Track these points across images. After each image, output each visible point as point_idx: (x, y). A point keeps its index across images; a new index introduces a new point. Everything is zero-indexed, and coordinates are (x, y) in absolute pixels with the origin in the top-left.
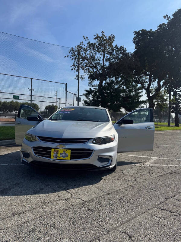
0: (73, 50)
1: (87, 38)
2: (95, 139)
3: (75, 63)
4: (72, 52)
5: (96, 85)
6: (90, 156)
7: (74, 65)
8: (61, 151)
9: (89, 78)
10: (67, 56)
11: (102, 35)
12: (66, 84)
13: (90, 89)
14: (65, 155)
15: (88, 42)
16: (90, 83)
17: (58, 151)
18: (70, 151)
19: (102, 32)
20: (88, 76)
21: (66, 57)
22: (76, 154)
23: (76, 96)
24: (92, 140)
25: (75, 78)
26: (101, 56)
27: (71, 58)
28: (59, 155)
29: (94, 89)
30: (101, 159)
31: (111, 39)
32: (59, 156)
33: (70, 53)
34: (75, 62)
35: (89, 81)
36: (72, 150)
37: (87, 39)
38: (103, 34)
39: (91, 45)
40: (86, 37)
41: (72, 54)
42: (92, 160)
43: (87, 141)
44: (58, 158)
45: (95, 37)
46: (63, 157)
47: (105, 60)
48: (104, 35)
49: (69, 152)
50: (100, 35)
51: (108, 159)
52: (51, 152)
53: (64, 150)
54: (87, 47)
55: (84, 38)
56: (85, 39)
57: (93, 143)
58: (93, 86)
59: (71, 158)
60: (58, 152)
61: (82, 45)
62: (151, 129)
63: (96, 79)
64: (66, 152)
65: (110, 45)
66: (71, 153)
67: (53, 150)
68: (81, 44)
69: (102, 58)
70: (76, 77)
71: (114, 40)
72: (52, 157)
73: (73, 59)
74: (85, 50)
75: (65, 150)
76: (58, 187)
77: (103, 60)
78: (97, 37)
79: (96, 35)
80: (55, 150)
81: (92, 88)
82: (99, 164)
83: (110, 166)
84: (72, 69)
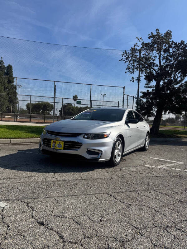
0: (126, 53)
1: (141, 38)
2: (87, 134)
3: (130, 66)
4: (125, 55)
5: (153, 86)
6: (79, 148)
7: (128, 68)
8: (57, 142)
9: (145, 79)
10: (122, 60)
11: (156, 33)
12: (124, 88)
13: (148, 91)
14: (60, 145)
15: (142, 42)
16: (147, 84)
17: (56, 142)
18: (63, 142)
19: (157, 30)
20: (144, 77)
21: (120, 60)
22: (68, 145)
23: (135, 99)
24: (84, 135)
25: (131, 81)
26: (157, 55)
27: (125, 62)
28: (56, 145)
29: (152, 90)
30: (90, 152)
31: (168, 34)
32: (56, 146)
33: (123, 56)
34: (129, 64)
35: (146, 82)
36: (65, 142)
37: (141, 40)
38: (158, 31)
39: (145, 45)
40: (139, 38)
41: (126, 57)
42: (82, 152)
43: (77, 136)
44: (55, 148)
45: (148, 36)
46: (58, 147)
47: (161, 58)
48: (159, 33)
49: (62, 143)
50: (155, 33)
51: (98, 153)
52: (51, 143)
53: (59, 141)
54: (141, 48)
55: (138, 40)
56: (139, 40)
57: (84, 137)
58: (149, 87)
59: (64, 149)
60: (55, 143)
61: (136, 47)
63: (154, 80)
64: (61, 143)
65: (167, 42)
66: (64, 144)
67: (52, 141)
68: (135, 46)
69: (158, 57)
70: (131, 80)
71: (172, 36)
72: (52, 147)
74: (140, 51)
78: (153, 36)
79: (150, 34)
80: (53, 141)
81: (150, 90)
82: (88, 156)
83: (99, 159)
84: (126, 72)
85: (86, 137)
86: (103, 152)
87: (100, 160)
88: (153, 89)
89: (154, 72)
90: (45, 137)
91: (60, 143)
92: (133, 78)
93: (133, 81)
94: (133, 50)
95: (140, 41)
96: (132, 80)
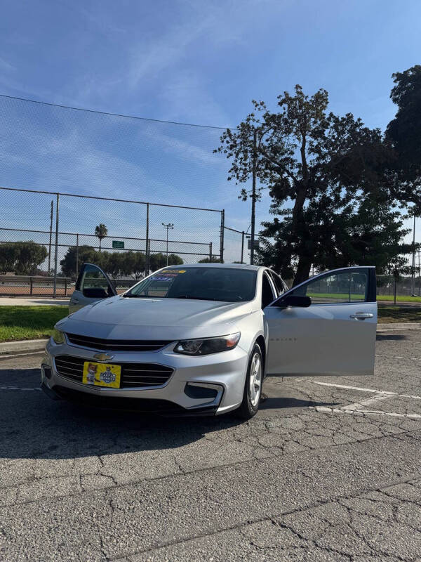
0: (230, 135)
1: (262, 104)
2: (183, 343)
3: (238, 164)
4: (228, 139)
5: (289, 210)
6: (164, 381)
7: (235, 169)
8: (102, 368)
9: (271, 194)
10: (219, 149)
11: (296, 95)
12: (223, 212)
13: (276, 220)
14: (108, 376)
15: (265, 112)
16: (275, 206)
17: (96, 367)
18: (119, 367)
19: (297, 87)
20: (269, 190)
21: (216, 151)
22: (132, 375)
23: (247, 237)
24: (174, 345)
25: (240, 197)
26: (297, 142)
27: (227, 154)
28: (98, 376)
29: (285, 219)
30: (192, 391)
31: (321, 99)
32: (98, 378)
33: (223, 142)
34: (236, 161)
35: (273, 201)
36: (124, 366)
37: (262, 107)
38: (299, 90)
39: (271, 119)
40: (259, 103)
41: (229, 145)
42: (171, 392)
43: (159, 348)
44: (96, 384)
45: (279, 100)
46: (105, 380)
47: (306, 151)
48: (301, 93)
49: (117, 371)
50: (293, 94)
51: (213, 392)
52: (82, 368)
53: (108, 365)
54: (264, 124)
55: (256, 106)
56: (258, 107)
57: (176, 351)
58: (280, 213)
59: (122, 385)
60: (95, 369)
61: (251, 121)
62: (366, 320)
63: (289, 197)
64: (112, 371)
65: (319, 115)
66: (123, 373)
67: (86, 364)
68: (248, 120)
69: (300, 145)
70: (240, 195)
71: (328, 103)
72: (85, 381)
73: (231, 155)
74: (260, 132)
75: (111, 366)
76: (91, 447)
77: (303, 150)
78: (287, 100)
79: (283, 94)
80: (90, 365)
81: (281, 219)
82: (188, 402)
83: (218, 407)
84: (229, 179)
85: (180, 348)
86: (227, 387)
87: (220, 409)
88: (287, 216)
89: (290, 179)
90: (62, 353)
91: (109, 369)
92: (244, 192)
93: (245, 199)
94: (245, 127)
95: (259, 109)
96: (243, 197)
